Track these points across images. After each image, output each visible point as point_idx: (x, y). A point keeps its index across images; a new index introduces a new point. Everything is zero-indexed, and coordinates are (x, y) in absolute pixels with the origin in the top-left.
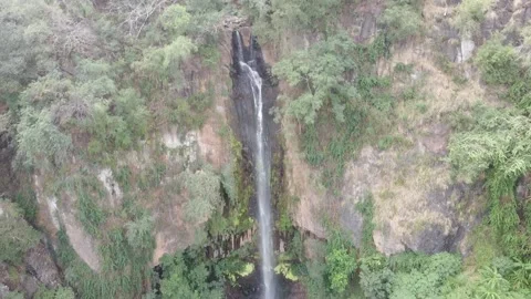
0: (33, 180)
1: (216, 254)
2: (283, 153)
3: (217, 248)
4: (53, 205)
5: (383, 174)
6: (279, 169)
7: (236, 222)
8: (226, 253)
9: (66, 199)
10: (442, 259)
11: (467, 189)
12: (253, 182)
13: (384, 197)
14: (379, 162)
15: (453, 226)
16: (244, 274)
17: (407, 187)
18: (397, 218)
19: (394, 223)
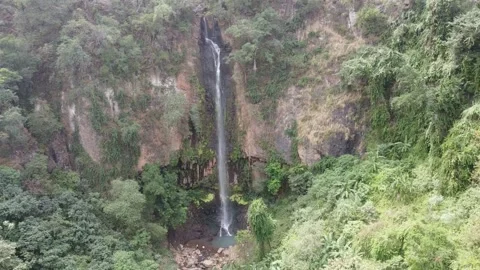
0: (60, 96)
1: (185, 181)
2: (234, 98)
3: (186, 176)
4: (72, 111)
5: (303, 105)
6: (232, 111)
7: (201, 152)
8: (193, 182)
9: (82, 103)
10: (345, 158)
11: (358, 106)
12: (214, 120)
13: (303, 120)
14: (299, 96)
15: (351, 133)
16: (206, 201)
17: (320, 111)
18: (313, 132)
19: (310, 137)
